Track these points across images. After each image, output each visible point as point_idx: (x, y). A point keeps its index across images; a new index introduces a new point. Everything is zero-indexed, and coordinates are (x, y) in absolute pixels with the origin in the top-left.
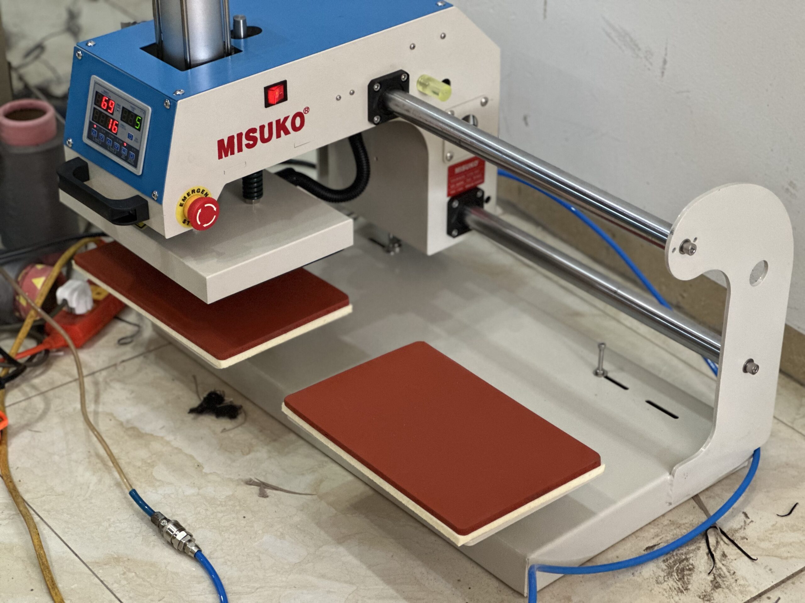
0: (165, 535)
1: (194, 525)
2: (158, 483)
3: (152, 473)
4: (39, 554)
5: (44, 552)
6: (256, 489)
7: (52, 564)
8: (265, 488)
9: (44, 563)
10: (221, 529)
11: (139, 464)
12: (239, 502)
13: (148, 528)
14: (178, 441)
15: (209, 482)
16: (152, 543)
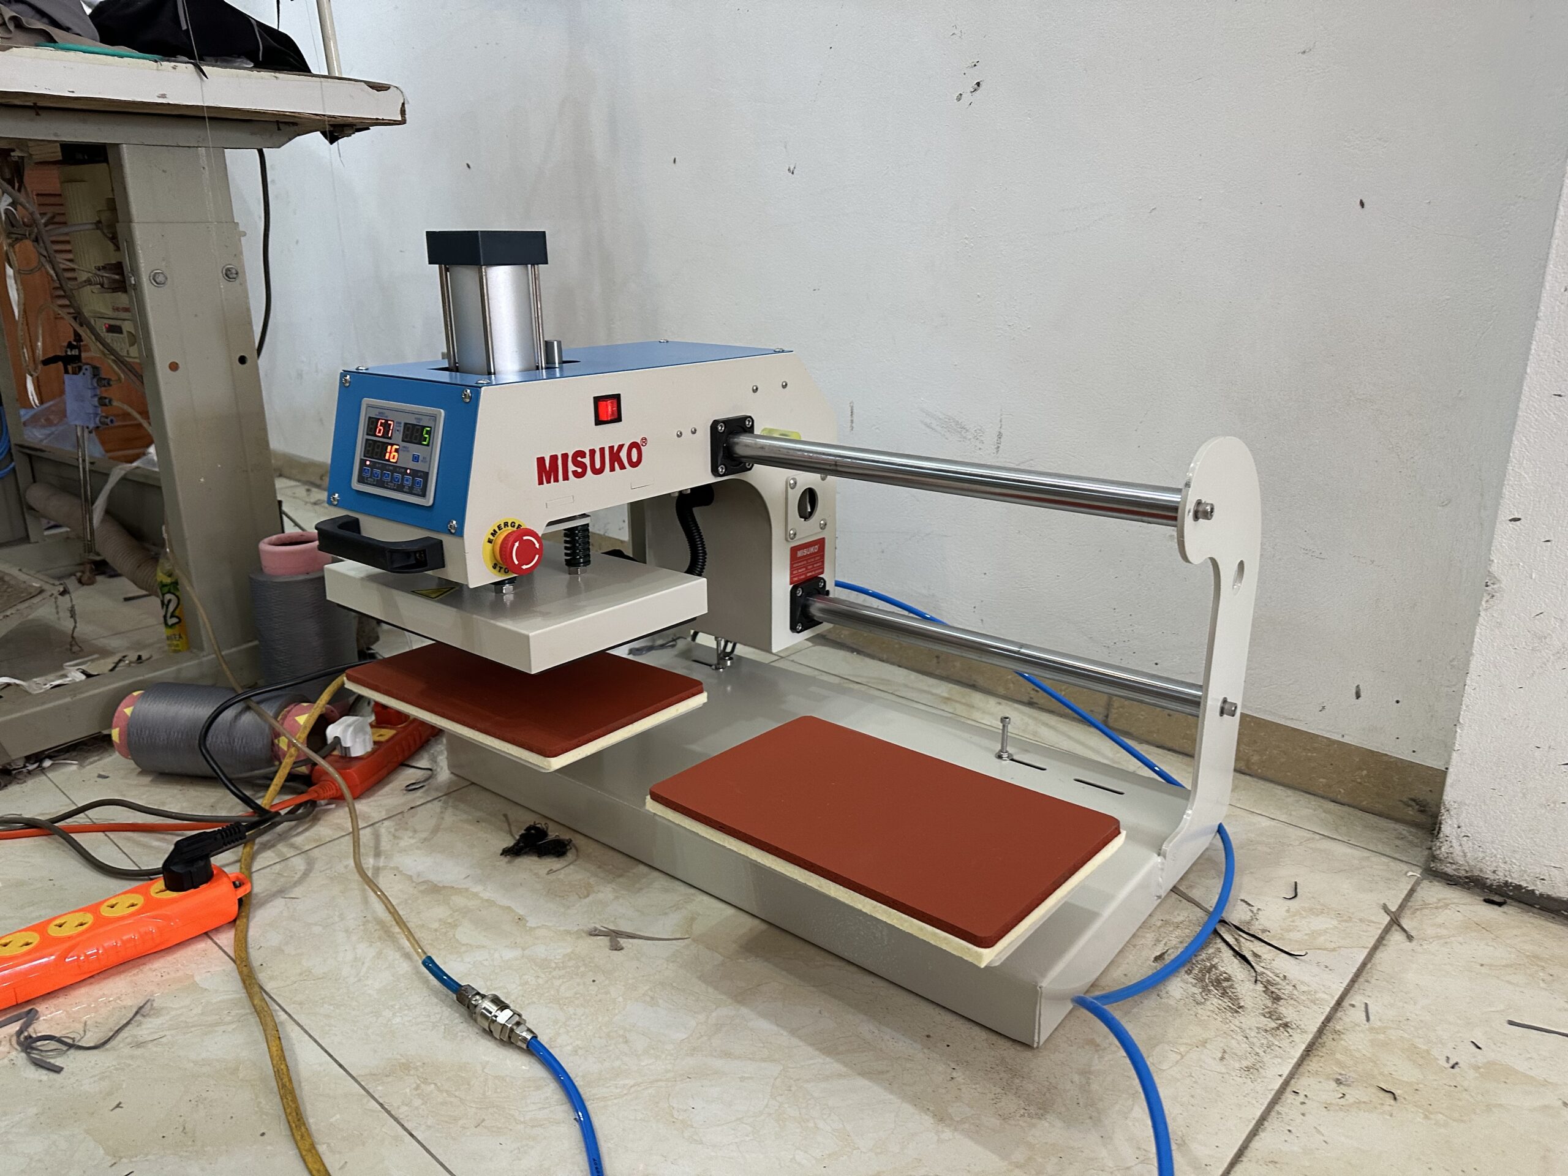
0: (479, 1019)
1: (522, 1000)
2: (464, 949)
3: (454, 935)
4: (278, 1070)
5: (287, 1066)
6: (604, 941)
7: (300, 1086)
8: (617, 937)
9: (285, 1085)
10: (561, 1002)
11: (436, 925)
12: (584, 961)
13: (452, 1012)
14: (488, 892)
15: (537, 938)
16: (459, 1034)
